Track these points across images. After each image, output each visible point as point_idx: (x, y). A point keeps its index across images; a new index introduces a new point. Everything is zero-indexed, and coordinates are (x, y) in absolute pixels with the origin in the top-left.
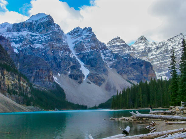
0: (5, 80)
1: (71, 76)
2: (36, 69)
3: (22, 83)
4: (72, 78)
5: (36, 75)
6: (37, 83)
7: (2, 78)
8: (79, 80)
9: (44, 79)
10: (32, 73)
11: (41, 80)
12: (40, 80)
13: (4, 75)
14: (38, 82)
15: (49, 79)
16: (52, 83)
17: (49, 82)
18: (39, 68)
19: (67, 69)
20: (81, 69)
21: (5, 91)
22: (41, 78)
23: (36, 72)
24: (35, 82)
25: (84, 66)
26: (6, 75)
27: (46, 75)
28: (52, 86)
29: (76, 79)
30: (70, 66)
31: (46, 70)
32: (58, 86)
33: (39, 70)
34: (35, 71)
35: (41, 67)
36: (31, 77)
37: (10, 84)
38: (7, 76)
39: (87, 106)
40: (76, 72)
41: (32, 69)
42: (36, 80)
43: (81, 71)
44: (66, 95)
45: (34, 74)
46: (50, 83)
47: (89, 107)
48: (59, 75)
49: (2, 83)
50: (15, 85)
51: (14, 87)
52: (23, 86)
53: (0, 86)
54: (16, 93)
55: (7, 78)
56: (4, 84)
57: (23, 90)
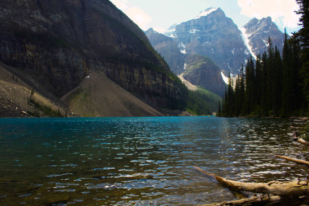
0: (144, 80)
7: (141, 77)
13: (143, 74)
21: (144, 92)
26: (145, 74)
30: (244, 65)
48: (231, 75)
49: (141, 83)
50: (157, 86)
51: (155, 88)
52: (169, 86)
53: (139, 87)
54: (158, 95)
55: (147, 77)
56: (143, 85)
57: (169, 91)
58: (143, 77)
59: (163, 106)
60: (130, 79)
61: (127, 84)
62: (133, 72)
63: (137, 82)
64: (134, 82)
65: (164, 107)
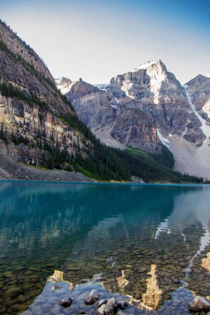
1: (186, 137)
2: (133, 125)
3: (48, 124)
4: (187, 140)
5: (132, 133)
8: (198, 143)
9: (143, 138)
10: (127, 130)
12: (138, 139)
14: (135, 142)
15: (151, 138)
16: (155, 145)
17: (151, 142)
18: (136, 123)
19: (182, 129)
20: (201, 128)
23: (133, 129)
24: (131, 143)
25: (206, 124)
27: (147, 133)
28: (154, 148)
29: (194, 141)
30: (186, 125)
31: (146, 126)
32: (164, 149)
33: (137, 125)
34: (132, 127)
35: (139, 122)
37: (8, 121)
38: (3, 105)
39: (202, 179)
40: (194, 132)
41: (128, 125)
42: (131, 140)
43: (201, 131)
44: (176, 162)
45: (129, 132)
46: (152, 145)
47: (205, 180)
48: (170, 135)
50: (25, 126)
51: (20, 130)
52: (53, 131)
54: (26, 141)
55: (4, 109)
57: (52, 138)
59: (33, 162)
65: (35, 165)
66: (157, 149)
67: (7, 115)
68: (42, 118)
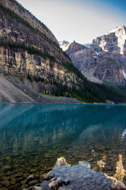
0: (26, 64)
2: (107, 68)
3: (56, 69)
5: (107, 73)
6: (108, 79)
7: (23, 62)
9: (114, 76)
10: (104, 71)
11: (111, 77)
13: (26, 58)
15: (118, 76)
16: (121, 80)
17: (119, 79)
18: (109, 67)
21: (24, 77)
22: (111, 76)
23: (107, 71)
24: (106, 79)
26: (27, 58)
27: (116, 73)
28: (121, 82)
31: (115, 69)
33: (110, 68)
35: (111, 66)
36: (103, 75)
38: (29, 59)
41: (104, 68)
42: (106, 77)
45: (105, 72)
49: (22, 68)
50: (42, 71)
51: (39, 73)
52: (59, 73)
53: (20, 71)
54: (43, 80)
55: (29, 61)
56: (24, 69)
57: (58, 78)
58: (25, 62)
59: (47, 92)
60: (10, 63)
61: (6, 67)
62: (14, 56)
63: (19, 66)
64: (14, 66)
65: (48, 94)
66: (122, 83)
67: (31, 65)
68: (52, 66)
